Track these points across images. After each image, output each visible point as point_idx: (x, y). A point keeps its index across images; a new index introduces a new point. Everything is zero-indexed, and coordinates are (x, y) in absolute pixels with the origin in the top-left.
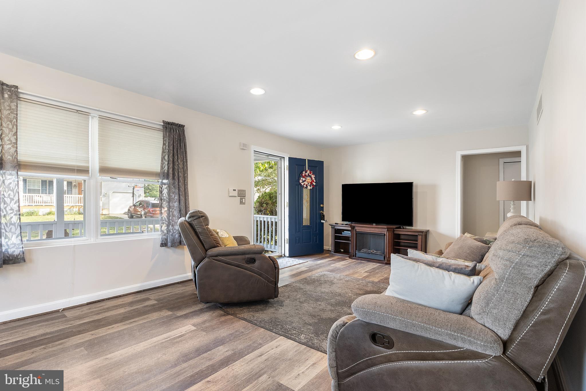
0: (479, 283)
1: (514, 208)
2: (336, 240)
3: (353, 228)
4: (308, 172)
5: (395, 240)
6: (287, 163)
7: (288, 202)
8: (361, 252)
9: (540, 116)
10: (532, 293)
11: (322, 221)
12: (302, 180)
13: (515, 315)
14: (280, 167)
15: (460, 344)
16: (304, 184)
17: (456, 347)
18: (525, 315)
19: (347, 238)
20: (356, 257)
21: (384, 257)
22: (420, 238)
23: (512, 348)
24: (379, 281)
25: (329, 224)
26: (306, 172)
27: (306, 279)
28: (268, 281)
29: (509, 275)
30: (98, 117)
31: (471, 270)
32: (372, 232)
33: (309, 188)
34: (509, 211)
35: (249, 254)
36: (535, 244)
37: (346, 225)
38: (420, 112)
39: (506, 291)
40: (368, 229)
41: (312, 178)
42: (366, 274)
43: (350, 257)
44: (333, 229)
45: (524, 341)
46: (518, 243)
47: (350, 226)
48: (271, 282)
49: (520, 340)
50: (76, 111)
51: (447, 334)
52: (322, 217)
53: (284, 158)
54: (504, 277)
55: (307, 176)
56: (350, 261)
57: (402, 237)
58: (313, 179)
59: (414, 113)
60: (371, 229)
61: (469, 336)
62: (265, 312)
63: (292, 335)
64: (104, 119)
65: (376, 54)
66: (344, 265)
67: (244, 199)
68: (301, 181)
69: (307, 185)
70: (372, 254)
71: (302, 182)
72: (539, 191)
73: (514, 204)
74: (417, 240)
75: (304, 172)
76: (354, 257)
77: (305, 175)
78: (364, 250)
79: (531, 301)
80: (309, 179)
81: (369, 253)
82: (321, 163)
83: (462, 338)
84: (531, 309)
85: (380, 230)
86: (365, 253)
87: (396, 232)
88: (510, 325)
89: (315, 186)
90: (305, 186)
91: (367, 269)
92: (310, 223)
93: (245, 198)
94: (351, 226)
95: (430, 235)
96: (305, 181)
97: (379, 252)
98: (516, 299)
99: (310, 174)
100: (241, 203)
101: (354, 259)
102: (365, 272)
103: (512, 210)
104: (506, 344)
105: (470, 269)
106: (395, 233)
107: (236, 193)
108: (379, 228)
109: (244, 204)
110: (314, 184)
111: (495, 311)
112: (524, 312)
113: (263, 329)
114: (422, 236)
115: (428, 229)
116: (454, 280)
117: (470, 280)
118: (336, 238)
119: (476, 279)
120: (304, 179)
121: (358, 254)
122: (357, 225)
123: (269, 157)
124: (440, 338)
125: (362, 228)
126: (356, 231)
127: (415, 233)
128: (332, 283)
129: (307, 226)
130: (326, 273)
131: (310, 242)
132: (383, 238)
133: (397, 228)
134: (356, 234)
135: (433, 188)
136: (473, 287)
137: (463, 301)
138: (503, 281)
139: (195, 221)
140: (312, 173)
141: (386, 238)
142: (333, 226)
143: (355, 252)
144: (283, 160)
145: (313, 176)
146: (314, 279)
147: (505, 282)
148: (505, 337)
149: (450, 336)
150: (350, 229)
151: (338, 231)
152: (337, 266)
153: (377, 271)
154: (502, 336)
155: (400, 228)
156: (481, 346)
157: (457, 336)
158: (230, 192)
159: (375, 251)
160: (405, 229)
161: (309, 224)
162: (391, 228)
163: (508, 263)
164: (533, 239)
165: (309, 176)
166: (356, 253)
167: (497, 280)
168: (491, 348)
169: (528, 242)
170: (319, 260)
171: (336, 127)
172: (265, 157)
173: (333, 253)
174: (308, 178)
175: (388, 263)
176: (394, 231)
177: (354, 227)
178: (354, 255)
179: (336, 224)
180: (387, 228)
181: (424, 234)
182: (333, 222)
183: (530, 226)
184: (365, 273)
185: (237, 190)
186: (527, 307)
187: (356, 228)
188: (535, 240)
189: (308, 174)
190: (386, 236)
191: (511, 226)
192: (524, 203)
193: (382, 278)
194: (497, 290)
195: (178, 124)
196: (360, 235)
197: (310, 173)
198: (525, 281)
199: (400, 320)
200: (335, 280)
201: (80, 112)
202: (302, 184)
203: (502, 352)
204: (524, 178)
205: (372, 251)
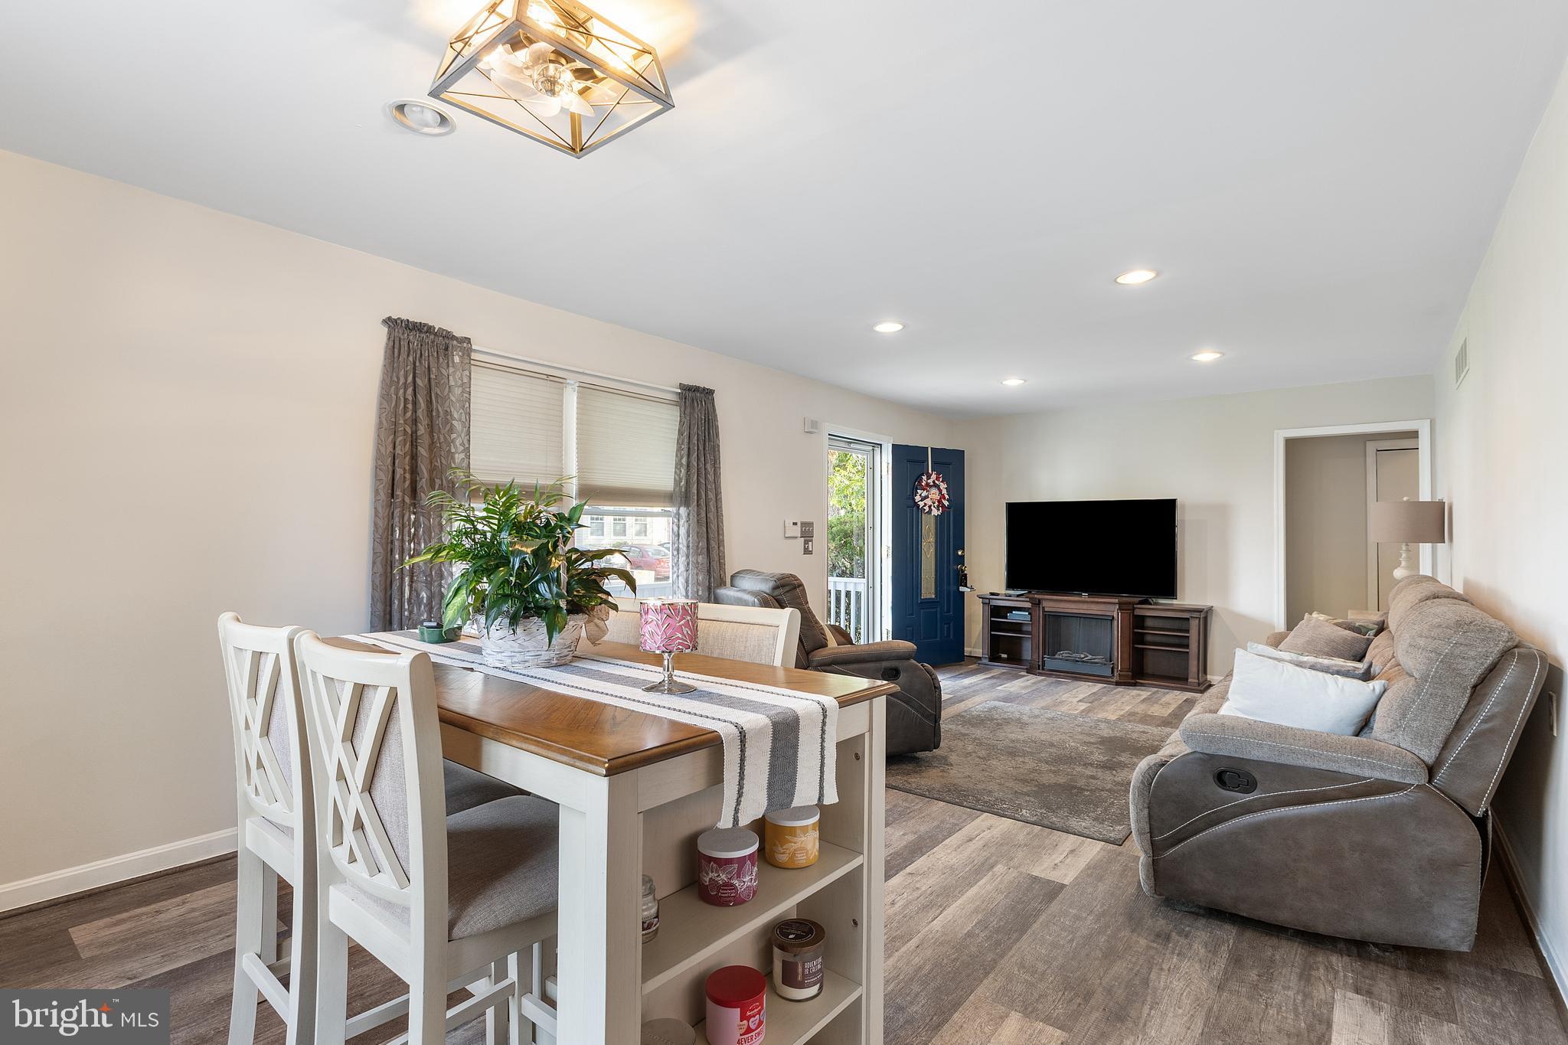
0: (1382, 690)
1: (1408, 559)
2: (992, 633)
3: (1037, 603)
4: (934, 476)
5: (1136, 630)
6: (887, 457)
7: (890, 545)
8: (1055, 659)
9: (1462, 376)
10: (1468, 695)
11: (962, 589)
12: (920, 495)
13: (1446, 726)
14: (872, 467)
15: (1367, 773)
16: (925, 504)
17: (1358, 778)
18: (1459, 726)
19: (1017, 627)
20: (1043, 669)
21: (1113, 669)
22: (1194, 625)
23: (1442, 774)
24: (1119, 719)
25: (978, 596)
26: (929, 477)
27: (959, 715)
28: (923, 715)
29: (1436, 672)
30: (577, 384)
31: (1363, 673)
32: (1082, 612)
33: (935, 512)
34: (1398, 565)
35: (887, 659)
36: (1472, 627)
37: (1018, 596)
38: (1206, 356)
39: (1431, 695)
40: (1073, 606)
41: (940, 491)
42: (1083, 706)
43: (1030, 671)
44: (986, 607)
45: (1457, 761)
46: (1447, 627)
47: (1028, 600)
48: (928, 717)
49: (1453, 760)
50: (545, 377)
51: (1347, 760)
52: (962, 579)
53: (881, 445)
54: (1429, 675)
55: (931, 486)
56: (1032, 679)
57: (1149, 623)
58: (944, 492)
59: (1195, 358)
60: (1081, 606)
61: (1380, 760)
62: (924, 774)
63: (1003, 810)
64: (587, 389)
65: (1158, 275)
66: (1026, 687)
67: (810, 543)
68: (918, 498)
69: (930, 507)
70: (1084, 662)
71: (921, 501)
72: (1462, 523)
73: (1408, 550)
74: (1189, 631)
75: (924, 478)
76: (1039, 669)
77: (928, 485)
78: (1064, 654)
79: (1466, 706)
80: (934, 494)
81: (1078, 661)
82: (960, 454)
83: (1369, 764)
84: (1466, 717)
85: (1102, 607)
86: (1067, 660)
87: (1138, 612)
88: (1438, 742)
89: (949, 507)
90: (927, 509)
91: (1081, 696)
92: (936, 594)
93: (811, 541)
94: (1032, 601)
95: (1214, 618)
96: (927, 497)
97: (1099, 659)
98: (1446, 705)
99: (936, 482)
100: (807, 551)
101: (1040, 674)
102: (1080, 701)
103: (1403, 563)
104: (1431, 771)
105: (1362, 671)
106: (1135, 613)
107: (797, 531)
108: (1098, 603)
109: (810, 553)
110: (946, 503)
111: (1415, 724)
112: (1457, 722)
113: (942, 804)
114: (1200, 621)
115: (1209, 604)
116: (1343, 687)
117: (1368, 686)
118: (994, 626)
119: (1377, 685)
120: (924, 494)
121: (1050, 664)
122: (1046, 597)
123: (852, 445)
124: (1334, 767)
125: (1055, 603)
126: (1044, 611)
127: (1182, 614)
128: (1021, 724)
129: (928, 602)
130: (997, 703)
131: (936, 638)
132: (1109, 626)
133: (1141, 603)
134: (1045, 616)
135: (1222, 512)
136: (1374, 698)
137: (1357, 720)
138: (1426, 681)
139: (788, 595)
140: (941, 479)
141: (1117, 626)
142: (985, 600)
143: (1043, 658)
144: (878, 450)
145: (943, 486)
146: (979, 716)
147: (1430, 682)
148: (1430, 761)
149: (1351, 762)
150: (1028, 605)
151: (997, 612)
152: (1012, 690)
153: (1105, 698)
154: (1426, 759)
155: (1146, 602)
156: (1398, 772)
157: (1362, 761)
158: (787, 528)
159: (1090, 657)
160: (1156, 604)
161: (933, 596)
162: (1130, 603)
163: (1433, 655)
164: (1468, 621)
165: (935, 485)
166: (1043, 662)
167: (1418, 680)
168: (1413, 773)
169: (1459, 625)
170: (963, 678)
171: (1013, 382)
172: (843, 444)
173: (986, 661)
174: (934, 491)
175: (1121, 682)
176: (1134, 609)
177: (1039, 600)
178: (1039, 666)
179: (992, 594)
180: (1120, 604)
181: (1203, 615)
182: (986, 591)
183: (1454, 601)
184: (1080, 704)
185: (799, 524)
186: (1461, 716)
187: (1045, 604)
188: (1471, 623)
189: (934, 482)
190: (1115, 622)
191: (1421, 601)
192: (1425, 549)
193: (1122, 713)
194: (1419, 695)
195: (704, 389)
196: (1054, 620)
197: (937, 479)
198: (1458, 679)
199: (1270, 745)
200: (1025, 718)
201: (551, 378)
202: (921, 504)
203: (1427, 780)
204: (1425, 496)
205: (1082, 656)
